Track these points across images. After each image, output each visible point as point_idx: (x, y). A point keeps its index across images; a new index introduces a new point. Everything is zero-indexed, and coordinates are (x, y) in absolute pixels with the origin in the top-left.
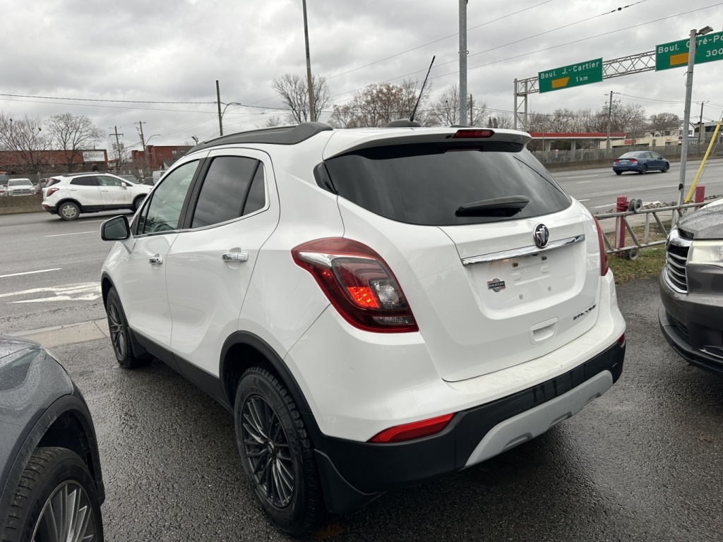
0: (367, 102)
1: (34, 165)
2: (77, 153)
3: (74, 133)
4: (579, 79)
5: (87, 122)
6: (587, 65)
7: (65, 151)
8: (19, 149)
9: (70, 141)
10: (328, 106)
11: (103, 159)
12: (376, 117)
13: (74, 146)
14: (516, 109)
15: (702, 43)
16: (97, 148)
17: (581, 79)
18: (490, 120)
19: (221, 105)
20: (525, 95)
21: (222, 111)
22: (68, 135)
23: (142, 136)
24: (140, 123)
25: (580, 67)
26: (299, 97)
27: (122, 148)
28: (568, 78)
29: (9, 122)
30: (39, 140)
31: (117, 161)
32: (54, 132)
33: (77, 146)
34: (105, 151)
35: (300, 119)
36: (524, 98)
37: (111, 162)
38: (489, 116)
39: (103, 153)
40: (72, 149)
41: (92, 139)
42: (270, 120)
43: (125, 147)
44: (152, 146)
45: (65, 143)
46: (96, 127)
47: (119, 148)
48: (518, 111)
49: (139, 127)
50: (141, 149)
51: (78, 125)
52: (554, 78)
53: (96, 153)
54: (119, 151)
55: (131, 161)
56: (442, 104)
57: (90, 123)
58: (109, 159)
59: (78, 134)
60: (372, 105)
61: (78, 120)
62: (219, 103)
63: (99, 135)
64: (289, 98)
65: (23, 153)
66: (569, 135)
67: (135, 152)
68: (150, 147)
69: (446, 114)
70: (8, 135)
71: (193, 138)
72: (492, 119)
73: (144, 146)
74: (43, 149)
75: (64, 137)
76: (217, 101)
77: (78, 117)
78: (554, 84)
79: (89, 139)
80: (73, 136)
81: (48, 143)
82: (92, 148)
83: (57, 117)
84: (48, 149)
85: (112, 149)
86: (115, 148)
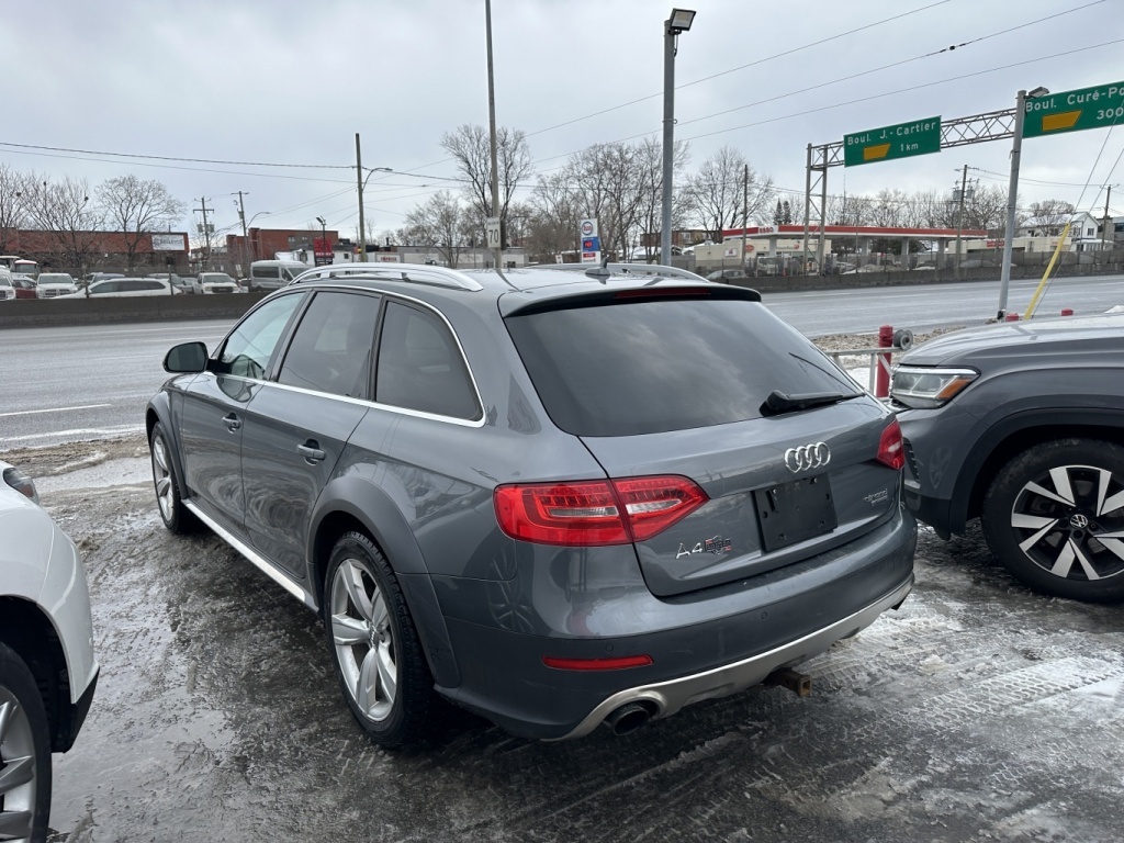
0: (589, 171)
1: (77, 254)
2: (143, 237)
3: (139, 207)
4: (905, 147)
5: (159, 189)
6: (917, 126)
7: (125, 233)
8: (57, 229)
9: (133, 218)
10: (526, 176)
11: (182, 247)
12: (602, 195)
13: (139, 225)
14: (808, 190)
15: (1091, 97)
16: (173, 230)
17: (908, 147)
18: (779, 204)
19: (363, 170)
20: (823, 168)
21: (363, 180)
22: (130, 209)
23: (242, 214)
24: (240, 193)
25: (907, 129)
26: (483, 161)
27: (212, 230)
28: (889, 145)
29: (42, 188)
30: (85, 216)
31: (203, 250)
32: (110, 203)
33: (143, 226)
34: (185, 235)
35: (483, 194)
36: (821, 173)
37: (194, 251)
38: (776, 197)
39: (182, 237)
40: (135, 230)
41: (166, 216)
42: (436, 196)
43: (216, 229)
44: (257, 230)
45: (125, 221)
46: (173, 198)
47: (207, 230)
48: (811, 193)
49: (238, 200)
50: (240, 233)
51: (146, 194)
52: (867, 145)
53: (171, 238)
54: (207, 235)
55: (224, 250)
56: (705, 177)
57: (164, 191)
58: (191, 248)
59: (146, 208)
60: (596, 176)
61: (147, 187)
62: (359, 167)
63: (176, 210)
64: (467, 162)
65: (61, 235)
66: (899, 230)
67: (231, 238)
68: (254, 231)
69: (710, 194)
70: (40, 206)
71: (318, 219)
72: (782, 203)
73: (245, 229)
74: (91, 229)
75: (124, 212)
76: (356, 164)
77: (146, 183)
78: (868, 153)
79: (160, 216)
80: (137, 210)
81: (99, 220)
82: (166, 230)
83: (115, 181)
84: (99, 229)
85: (197, 232)
86: (200, 230)
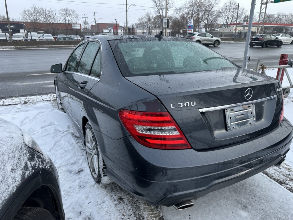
0: (190, 6)
1: (54, 29)
2: (70, 25)
3: (69, 16)
5: (74, 11)
7: (65, 24)
8: (48, 22)
9: (67, 19)
10: (172, 7)
11: (79, 28)
12: (193, 13)
13: (69, 22)
14: (261, 11)
16: (77, 23)
18: (245, 16)
19: (127, 5)
20: (266, 4)
21: (128, 8)
22: (66, 17)
23: (95, 18)
24: (94, 13)
26: (160, 3)
27: (87, 23)
29: (44, 11)
30: (55, 19)
31: (85, 29)
32: (61, 15)
33: (70, 22)
34: (80, 24)
35: (160, 12)
36: (265, 5)
37: (83, 29)
38: (245, 14)
39: (79, 25)
40: (68, 23)
41: (76, 19)
42: (147, 13)
43: (88, 23)
44: (98, 23)
45: (65, 20)
46: (77, 14)
47: (86, 23)
48: (261, 12)
49: (94, 15)
50: (94, 24)
51: (70, 13)
53: (77, 25)
54: (86, 24)
55: (90, 29)
56: (224, 8)
57: (75, 12)
58: (82, 28)
59: (70, 17)
60: (192, 7)
61: (70, 11)
62: (127, 4)
63: (78, 17)
64: (156, 3)
65: (50, 24)
66: (282, 25)
67: (92, 26)
68: (98, 24)
69: (225, 13)
70: (44, 16)
71: (115, 20)
72: (246, 16)
73: (96, 23)
74: (57, 23)
75: (65, 18)
76: (126, 3)
77: (70, 10)
79: (74, 19)
80: (68, 17)
81: (59, 20)
82: (75, 23)
83: (63, 9)
84: (59, 23)
85: (83, 24)
86: (84, 23)
